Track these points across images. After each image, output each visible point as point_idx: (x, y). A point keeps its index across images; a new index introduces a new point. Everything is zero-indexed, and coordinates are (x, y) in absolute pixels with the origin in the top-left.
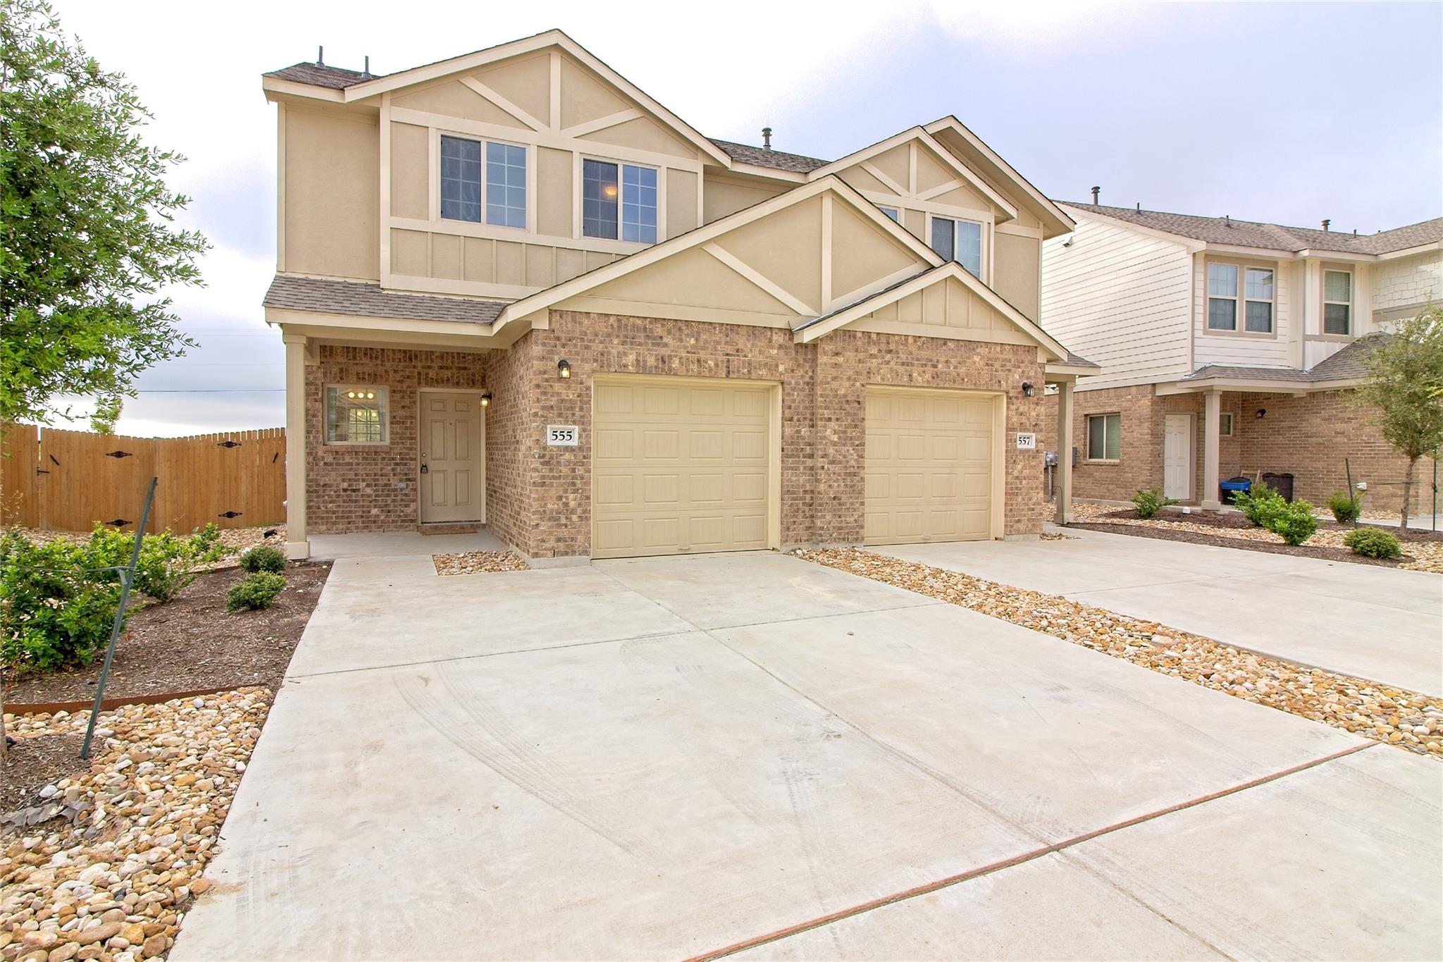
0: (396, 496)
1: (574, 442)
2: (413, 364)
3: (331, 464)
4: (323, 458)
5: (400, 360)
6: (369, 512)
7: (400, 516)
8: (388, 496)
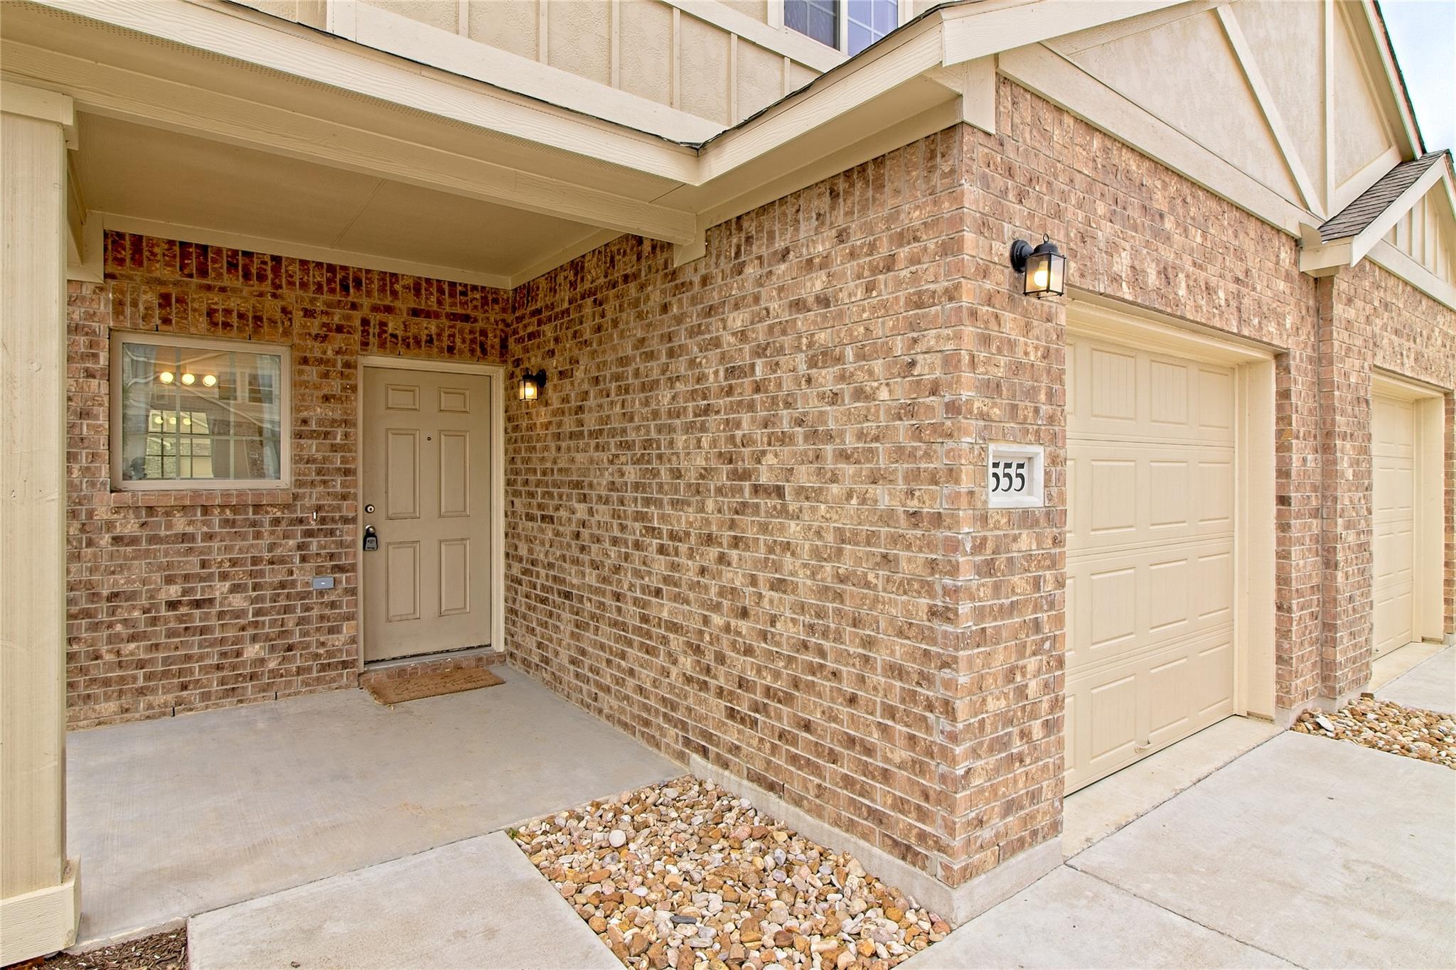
0: (307, 609)
1: (1034, 499)
2: (350, 299)
3: (134, 541)
4: (110, 525)
5: (319, 288)
6: (239, 654)
7: (317, 656)
8: (287, 609)
